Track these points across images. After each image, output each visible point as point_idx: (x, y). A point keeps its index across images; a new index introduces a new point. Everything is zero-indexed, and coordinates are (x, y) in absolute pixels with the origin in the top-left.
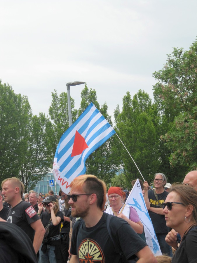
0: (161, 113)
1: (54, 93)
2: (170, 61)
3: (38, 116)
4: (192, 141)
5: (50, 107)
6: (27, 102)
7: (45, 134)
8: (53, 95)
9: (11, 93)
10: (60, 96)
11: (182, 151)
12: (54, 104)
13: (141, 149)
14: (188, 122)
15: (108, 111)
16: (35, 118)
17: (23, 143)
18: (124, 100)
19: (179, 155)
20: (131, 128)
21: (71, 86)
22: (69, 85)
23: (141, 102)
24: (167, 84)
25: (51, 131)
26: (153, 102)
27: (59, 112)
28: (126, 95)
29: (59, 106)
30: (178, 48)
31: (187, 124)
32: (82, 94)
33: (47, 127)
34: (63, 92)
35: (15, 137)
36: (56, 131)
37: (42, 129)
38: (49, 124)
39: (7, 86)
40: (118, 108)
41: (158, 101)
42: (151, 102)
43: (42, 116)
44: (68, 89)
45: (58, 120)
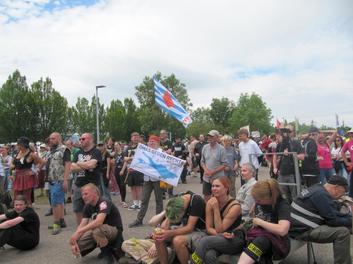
0: (127, 110)
1: (79, 97)
2: (144, 82)
3: (71, 108)
4: (153, 120)
5: (77, 104)
6: (66, 101)
7: (74, 116)
8: (78, 98)
9: (59, 96)
10: (82, 99)
11: (147, 125)
12: (79, 102)
13: (118, 125)
14: (152, 111)
15: (104, 107)
16: (70, 109)
17: (64, 120)
18: (111, 103)
19: (145, 126)
20: (114, 116)
21: (98, 88)
22: (97, 87)
23: (118, 104)
24: (141, 93)
25: (77, 114)
26: (124, 105)
27: (81, 106)
28: (112, 101)
29: (81, 103)
30: (147, 76)
31: (151, 112)
32: (92, 98)
33: (75, 113)
34: (83, 97)
35: (60, 116)
36: (79, 114)
37: (73, 114)
38: (76, 112)
40: (108, 106)
41: (126, 105)
42: (122, 105)
43: (73, 107)
44: (97, 89)
45: (80, 110)
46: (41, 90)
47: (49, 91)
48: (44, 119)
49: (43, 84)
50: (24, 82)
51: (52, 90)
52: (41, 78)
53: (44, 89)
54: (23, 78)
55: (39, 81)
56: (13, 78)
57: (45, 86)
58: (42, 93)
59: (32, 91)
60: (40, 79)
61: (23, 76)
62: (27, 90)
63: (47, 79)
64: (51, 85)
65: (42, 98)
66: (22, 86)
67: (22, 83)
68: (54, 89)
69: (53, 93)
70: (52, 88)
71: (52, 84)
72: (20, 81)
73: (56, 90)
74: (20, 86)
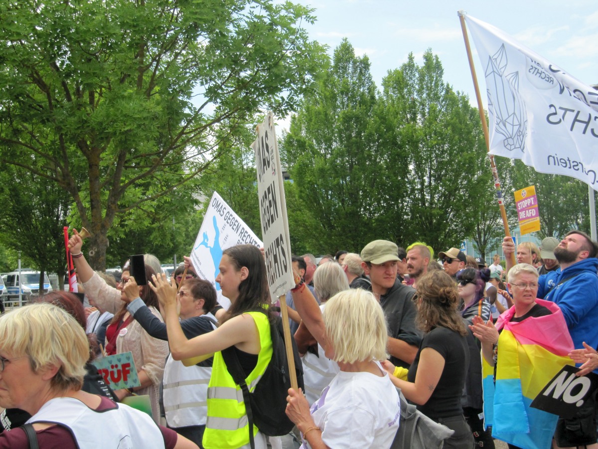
7: (513, 167)
17: (481, 182)
35: (471, 171)
39: (461, 95)
46: (410, 93)
47: (436, 94)
48: (422, 183)
49: (417, 75)
50: (364, 76)
51: (444, 91)
52: (411, 58)
53: (420, 92)
54: (361, 62)
55: (405, 67)
56: (336, 66)
57: (421, 80)
58: (414, 101)
59: (385, 98)
60: (406, 61)
61: (362, 58)
62: (373, 98)
63: (428, 58)
64: (441, 76)
65: (414, 119)
66: (359, 87)
67: (359, 79)
68: (448, 85)
69: (445, 99)
70: (442, 85)
71: (442, 72)
72: (354, 72)
73: (454, 91)
74: (354, 89)
